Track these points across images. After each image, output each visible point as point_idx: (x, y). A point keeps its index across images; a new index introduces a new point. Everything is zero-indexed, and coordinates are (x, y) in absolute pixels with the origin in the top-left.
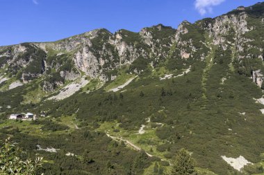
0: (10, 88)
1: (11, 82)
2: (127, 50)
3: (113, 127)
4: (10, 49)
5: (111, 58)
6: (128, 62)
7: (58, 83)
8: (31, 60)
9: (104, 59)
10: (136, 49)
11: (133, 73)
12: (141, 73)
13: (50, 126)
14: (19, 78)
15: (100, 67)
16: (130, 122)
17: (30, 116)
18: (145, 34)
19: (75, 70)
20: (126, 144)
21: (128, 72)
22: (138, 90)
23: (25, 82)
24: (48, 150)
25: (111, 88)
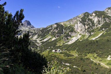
0: (52, 40)
1: (52, 38)
2: (99, 20)
3: (93, 56)
4: (51, 26)
5: (91, 25)
6: (100, 26)
7: (68, 37)
8: (58, 29)
9: (87, 25)
10: (103, 19)
11: (102, 30)
12: (107, 30)
13: (66, 55)
14: (55, 36)
15: (86, 29)
16: (102, 54)
17: (59, 51)
18: (108, 11)
19: (75, 32)
20: (101, 64)
21: (100, 30)
22: (106, 38)
23: (57, 38)
24: (66, 64)
25: (91, 38)
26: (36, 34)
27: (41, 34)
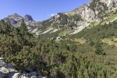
0: (54, 32)
1: (54, 30)
2: (113, 2)
4: (54, 17)
5: (103, 9)
6: (115, 9)
7: (73, 27)
8: (62, 19)
9: (98, 10)
14: (57, 28)
15: (96, 15)
17: (59, 39)
19: (82, 20)
21: (115, 13)
23: (59, 29)
26: (36, 27)
27: (41, 27)
